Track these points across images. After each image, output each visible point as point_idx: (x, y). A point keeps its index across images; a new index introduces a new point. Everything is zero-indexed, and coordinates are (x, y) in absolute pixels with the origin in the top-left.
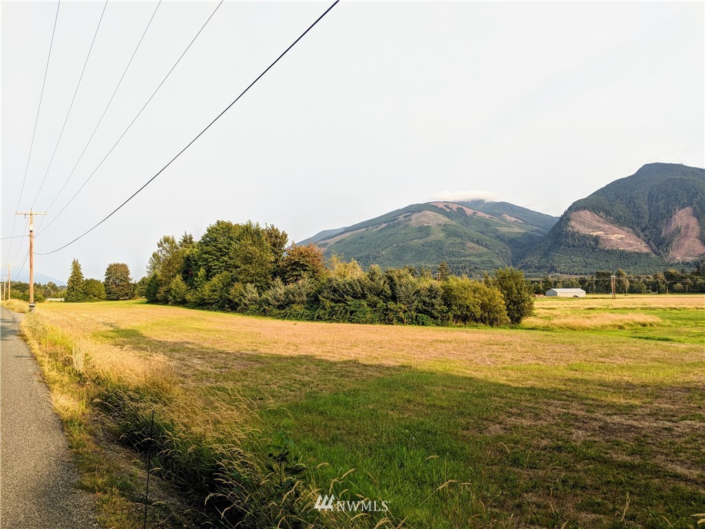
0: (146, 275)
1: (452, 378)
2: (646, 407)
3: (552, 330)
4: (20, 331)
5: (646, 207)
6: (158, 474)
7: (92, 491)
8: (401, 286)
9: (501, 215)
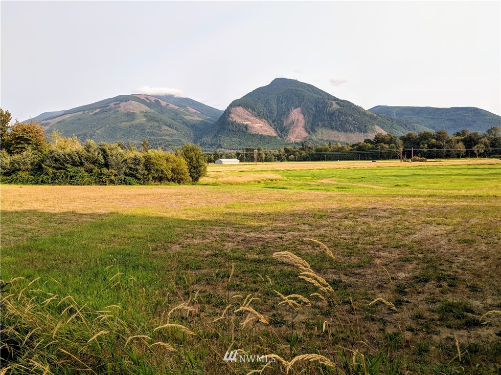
1: (148, 218)
2: (269, 226)
3: (218, 185)
8: (112, 156)
9: (185, 107)
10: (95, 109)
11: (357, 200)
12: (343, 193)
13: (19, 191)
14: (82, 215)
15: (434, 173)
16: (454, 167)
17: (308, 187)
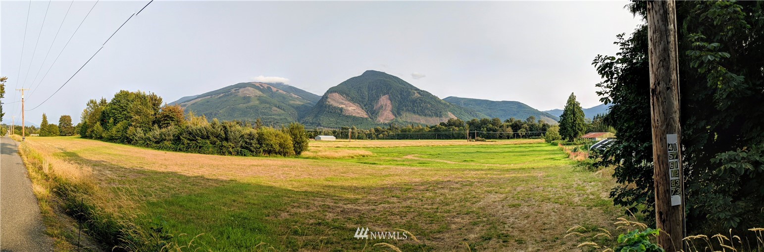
0: (80, 122)
1: (260, 186)
2: (364, 199)
3: (317, 159)
4: (18, 151)
5: (367, 93)
6: (86, 232)
7: (52, 236)
8: (231, 132)
10: (220, 94)
11: (436, 174)
12: (424, 168)
13: (164, 156)
14: (208, 179)
15: (491, 151)
16: (505, 146)
17: (395, 162)
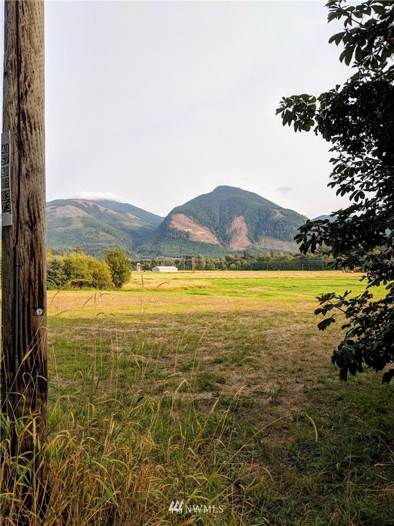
3: (141, 291)
9: (125, 213)
